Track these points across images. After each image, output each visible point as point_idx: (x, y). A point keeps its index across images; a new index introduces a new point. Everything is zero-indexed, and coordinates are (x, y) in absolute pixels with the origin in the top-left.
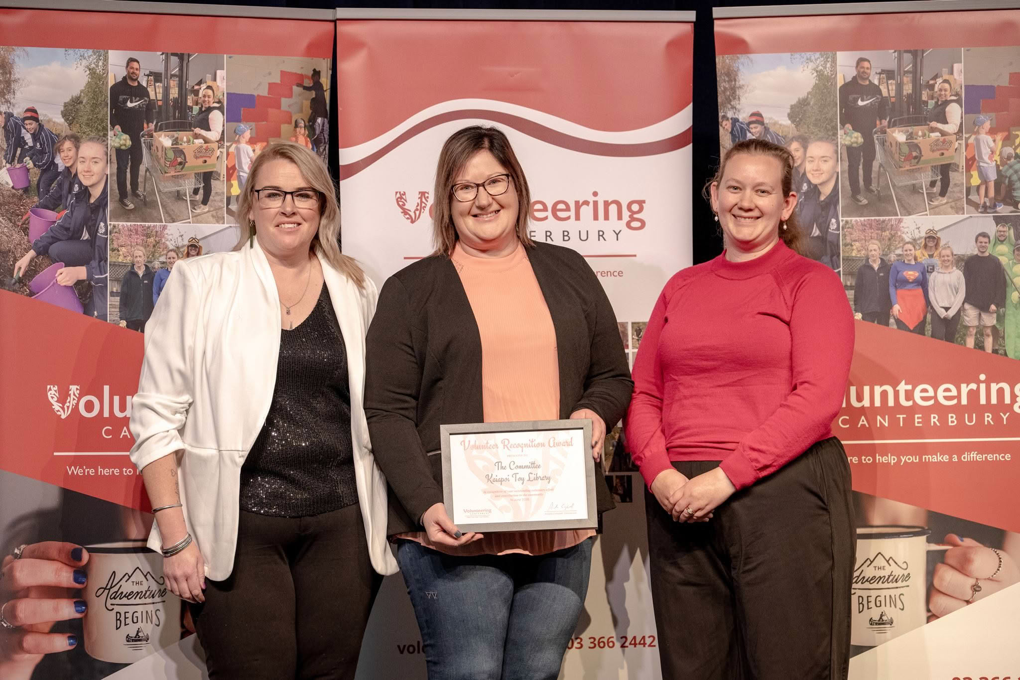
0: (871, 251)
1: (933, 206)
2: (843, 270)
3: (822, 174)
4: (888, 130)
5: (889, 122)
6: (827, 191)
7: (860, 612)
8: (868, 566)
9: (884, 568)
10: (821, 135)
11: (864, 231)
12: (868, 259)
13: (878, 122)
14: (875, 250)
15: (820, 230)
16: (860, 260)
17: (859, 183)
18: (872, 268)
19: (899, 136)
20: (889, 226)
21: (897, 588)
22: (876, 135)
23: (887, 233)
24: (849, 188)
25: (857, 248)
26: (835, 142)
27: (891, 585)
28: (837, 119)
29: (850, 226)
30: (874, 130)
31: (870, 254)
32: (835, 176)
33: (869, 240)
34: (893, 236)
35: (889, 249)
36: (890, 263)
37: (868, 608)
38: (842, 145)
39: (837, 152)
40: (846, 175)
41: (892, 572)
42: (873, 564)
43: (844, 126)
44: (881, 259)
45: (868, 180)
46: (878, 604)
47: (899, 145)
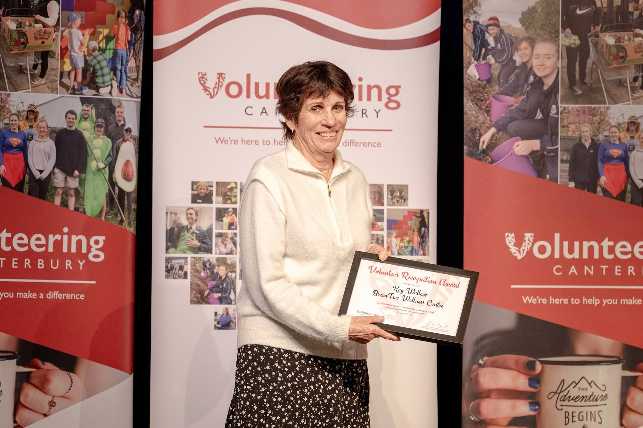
0: (584, 132)
1: (634, 98)
2: (561, 147)
3: (546, 68)
4: (600, 35)
5: (602, 28)
6: (549, 82)
7: (566, 425)
8: (574, 388)
9: (586, 389)
10: (546, 37)
11: (578, 115)
12: (581, 139)
13: (592, 28)
14: (587, 132)
15: (543, 114)
16: (574, 139)
17: (575, 77)
18: (584, 146)
19: (609, 39)
20: (599, 112)
21: (597, 406)
22: (591, 38)
23: (597, 118)
24: (567, 80)
25: (572, 130)
26: (557, 43)
27: (592, 403)
28: (559, 24)
29: (567, 111)
30: (589, 34)
31: (583, 134)
32: (556, 70)
33: (583, 123)
34: (602, 120)
35: (598, 131)
36: (598, 143)
37: (573, 422)
38: (563, 46)
39: (558, 51)
40: (566, 70)
41: (593, 393)
42: (578, 386)
43: (564, 30)
44: (592, 139)
45: (583, 75)
46: (581, 418)
47: (608, 46)
